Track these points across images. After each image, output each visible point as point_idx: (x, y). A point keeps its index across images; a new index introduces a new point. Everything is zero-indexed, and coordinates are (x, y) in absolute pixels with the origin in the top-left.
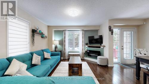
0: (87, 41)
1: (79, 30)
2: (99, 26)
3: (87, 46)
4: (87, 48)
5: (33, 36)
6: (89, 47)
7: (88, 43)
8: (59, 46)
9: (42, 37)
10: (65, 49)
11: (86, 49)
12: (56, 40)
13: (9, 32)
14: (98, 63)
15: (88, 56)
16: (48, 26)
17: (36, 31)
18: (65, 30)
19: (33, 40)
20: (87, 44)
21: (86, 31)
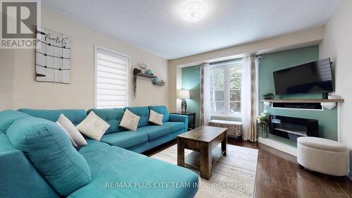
0: (270, 88)
1: (241, 59)
2: (322, 27)
3: (267, 103)
4: (267, 109)
5: (135, 80)
6: (276, 105)
7: (274, 93)
8: (190, 102)
9: (154, 83)
10: (202, 109)
11: (265, 111)
12: (184, 88)
13: (98, 75)
14: (300, 161)
15: (271, 135)
16: (169, 61)
17: (140, 71)
18: (204, 64)
19: (135, 88)
20: (268, 97)
21: (263, 57)
